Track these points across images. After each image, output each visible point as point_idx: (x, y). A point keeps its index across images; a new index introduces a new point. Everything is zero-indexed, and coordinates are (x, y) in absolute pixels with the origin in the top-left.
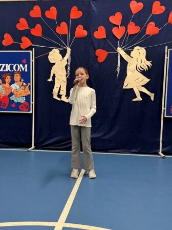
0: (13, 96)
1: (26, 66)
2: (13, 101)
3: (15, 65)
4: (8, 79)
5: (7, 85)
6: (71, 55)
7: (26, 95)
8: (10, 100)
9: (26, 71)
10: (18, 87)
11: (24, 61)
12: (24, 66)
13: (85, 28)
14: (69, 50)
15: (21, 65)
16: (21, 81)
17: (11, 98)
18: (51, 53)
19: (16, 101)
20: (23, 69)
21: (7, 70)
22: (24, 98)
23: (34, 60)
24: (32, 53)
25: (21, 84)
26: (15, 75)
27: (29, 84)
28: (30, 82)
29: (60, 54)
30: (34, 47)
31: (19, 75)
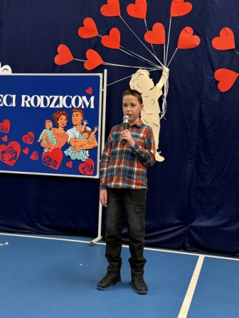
0: (70, 149)
1: (92, 98)
2: (69, 156)
3: (75, 97)
4: (63, 120)
5: (60, 130)
6: (170, 80)
7: (91, 147)
8: (64, 155)
9: (92, 107)
10: (78, 134)
11: (89, 91)
12: (88, 99)
13: (196, 33)
14: (166, 71)
15: (84, 98)
17: (65, 152)
18: (134, 76)
19: (73, 157)
20: (87, 104)
21: (61, 106)
22: (87, 152)
23: (105, 90)
24: (103, 77)
25: (83, 130)
26: (74, 113)
27: (96, 129)
28: (98, 125)
29: (151, 77)
30: (107, 67)
31: (80, 114)
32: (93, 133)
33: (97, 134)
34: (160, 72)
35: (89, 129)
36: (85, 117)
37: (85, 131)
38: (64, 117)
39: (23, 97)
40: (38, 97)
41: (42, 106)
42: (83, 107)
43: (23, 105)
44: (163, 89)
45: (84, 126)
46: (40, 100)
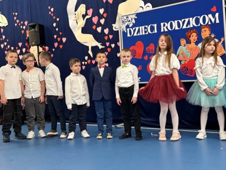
1: (217, 15)
3: (202, 17)
4: (194, 37)
9: (218, 21)
11: (214, 9)
12: (214, 16)
15: (210, 16)
20: (213, 20)
21: (191, 26)
26: (203, 30)
33: (224, 43)
38: (194, 34)
39: (162, 24)
40: (173, 22)
41: (177, 28)
42: (210, 23)
43: (162, 30)
46: (175, 24)
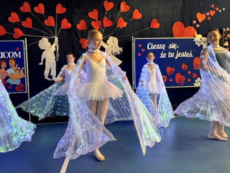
0: (9, 79)
1: (20, 53)
2: (9, 83)
3: (10, 53)
4: (4, 65)
5: (3, 70)
9: (20, 57)
10: (13, 71)
11: (18, 49)
12: (18, 53)
13: (69, 22)
15: (15, 53)
16: (15, 66)
17: (7, 81)
19: (12, 83)
20: (17, 56)
21: (2, 57)
22: (19, 80)
23: (26, 48)
24: (25, 42)
26: (10, 61)
27: (23, 68)
28: (24, 66)
29: (49, 41)
30: (26, 37)
31: (13, 61)
32: (22, 71)
33: (24, 70)
34: (54, 39)
35: (19, 68)
36: (16, 63)
37: (17, 70)
38: (4, 63)
42: (15, 57)
44: (56, 47)
45: (16, 67)
